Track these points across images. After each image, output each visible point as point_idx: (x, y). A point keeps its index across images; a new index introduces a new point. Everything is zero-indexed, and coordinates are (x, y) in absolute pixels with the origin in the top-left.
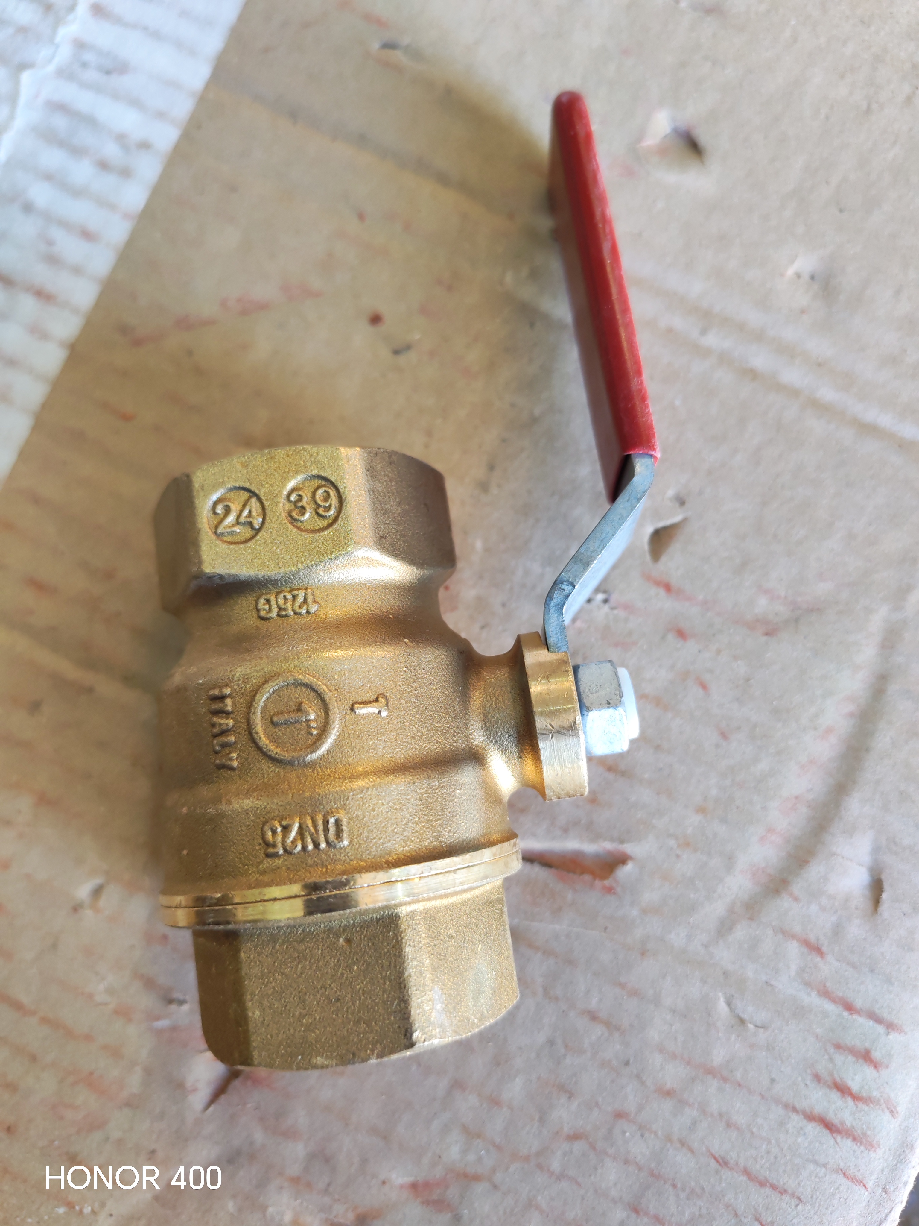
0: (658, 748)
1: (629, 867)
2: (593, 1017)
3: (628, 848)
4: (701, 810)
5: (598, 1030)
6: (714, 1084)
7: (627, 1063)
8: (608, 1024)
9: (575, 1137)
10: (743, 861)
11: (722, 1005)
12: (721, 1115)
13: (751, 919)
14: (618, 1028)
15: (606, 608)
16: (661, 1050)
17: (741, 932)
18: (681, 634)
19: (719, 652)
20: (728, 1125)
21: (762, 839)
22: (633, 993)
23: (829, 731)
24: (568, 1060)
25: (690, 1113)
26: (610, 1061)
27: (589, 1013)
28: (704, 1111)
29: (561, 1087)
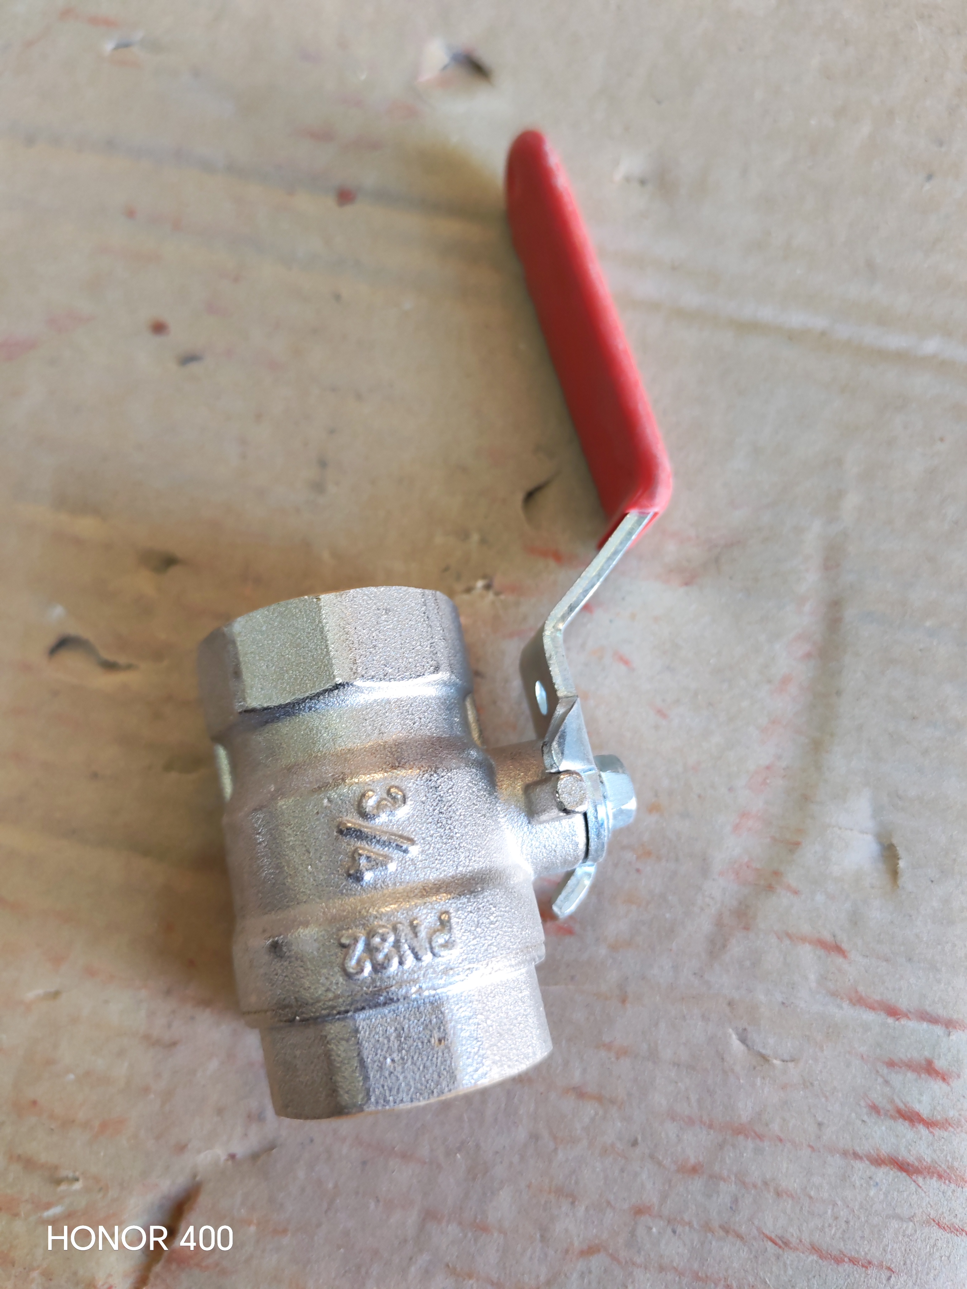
2: (580, 1093)
4: (654, 809)
5: (590, 1109)
6: (748, 1146)
7: (635, 1143)
8: (599, 1099)
9: (590, 1251)
10: (720, 860)
11: (735, 1044)
12: (766, 1183)
13: (746, 928)
14: (613, 1101)
15: (490, 596)
16: (673, 1117)
17: (737, 948)
19: (633, 617)
20: (778, 1194)
21: (736, 828)
22: (623, 1052)
23: (786, 680)
24: (561, 1155)
25: (727, 1189)
26: (613, 1145)
27: (574, 1089)
28: (744, 1183)
29: (560, 1192)
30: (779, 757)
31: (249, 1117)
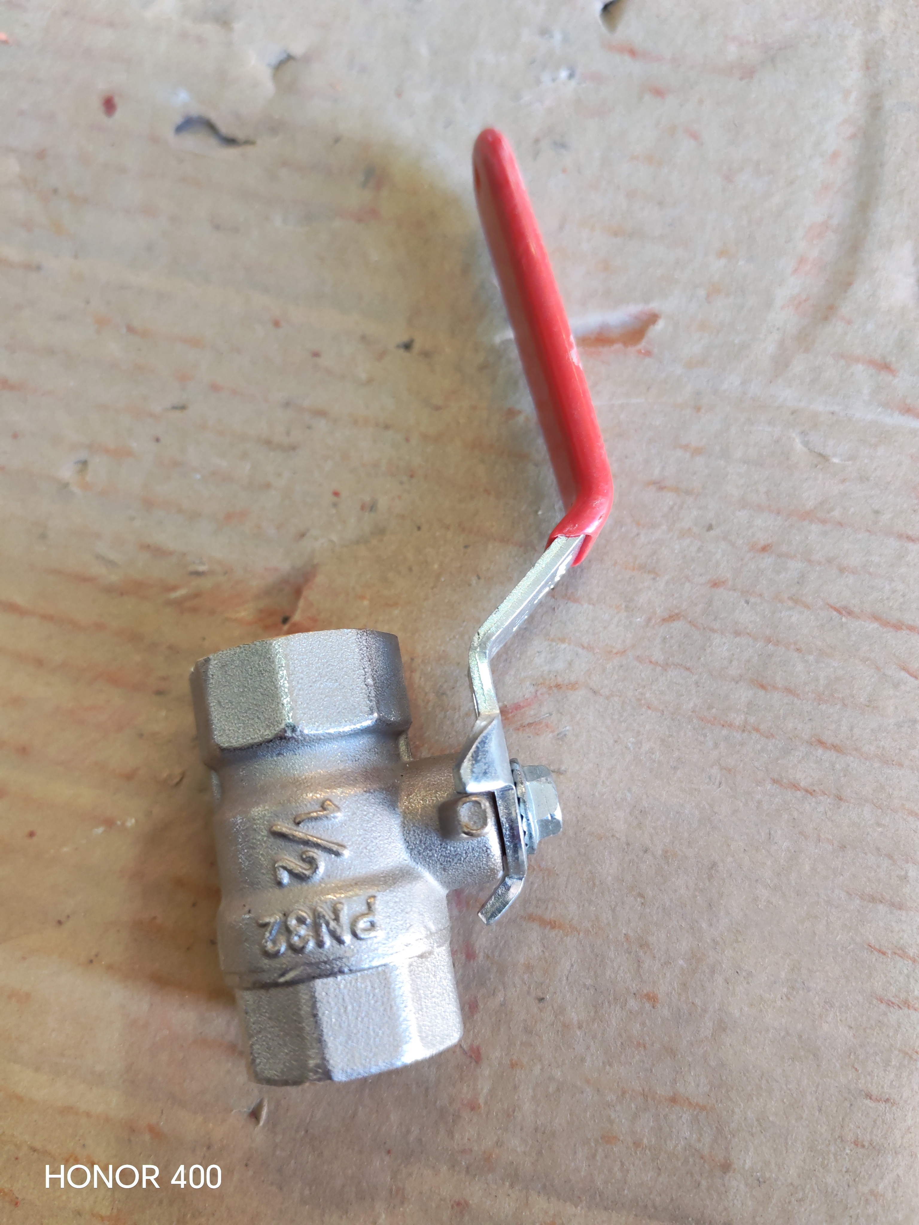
0: (661, 204)
1: (660, 325)
2: (660, 486)
3: (654, 306)
4: (722, 253)
5: (669, 499)
6: (815, 528)
7: (710, 528)
8: (677, 490)
9: (672, 617)
10: (782, 295)
11: (798, 445)
12: (830, 561)
13: (807, 350)
14: (688, 492)
15: (573, 83)
16: (743, 504)
17: (799, 366)
18: (659, 93)
19: (701, 101)
20: (842, 570)
21: (795, 271)
22: (697, 451)
23: (835, 155)
24: (643, 539)
25: (795, 566)
26: (690, 529)
27: (654, 483)
28: (809, 561)
29: (642, 568)
30: (830, 217)
31: (363, 508)
